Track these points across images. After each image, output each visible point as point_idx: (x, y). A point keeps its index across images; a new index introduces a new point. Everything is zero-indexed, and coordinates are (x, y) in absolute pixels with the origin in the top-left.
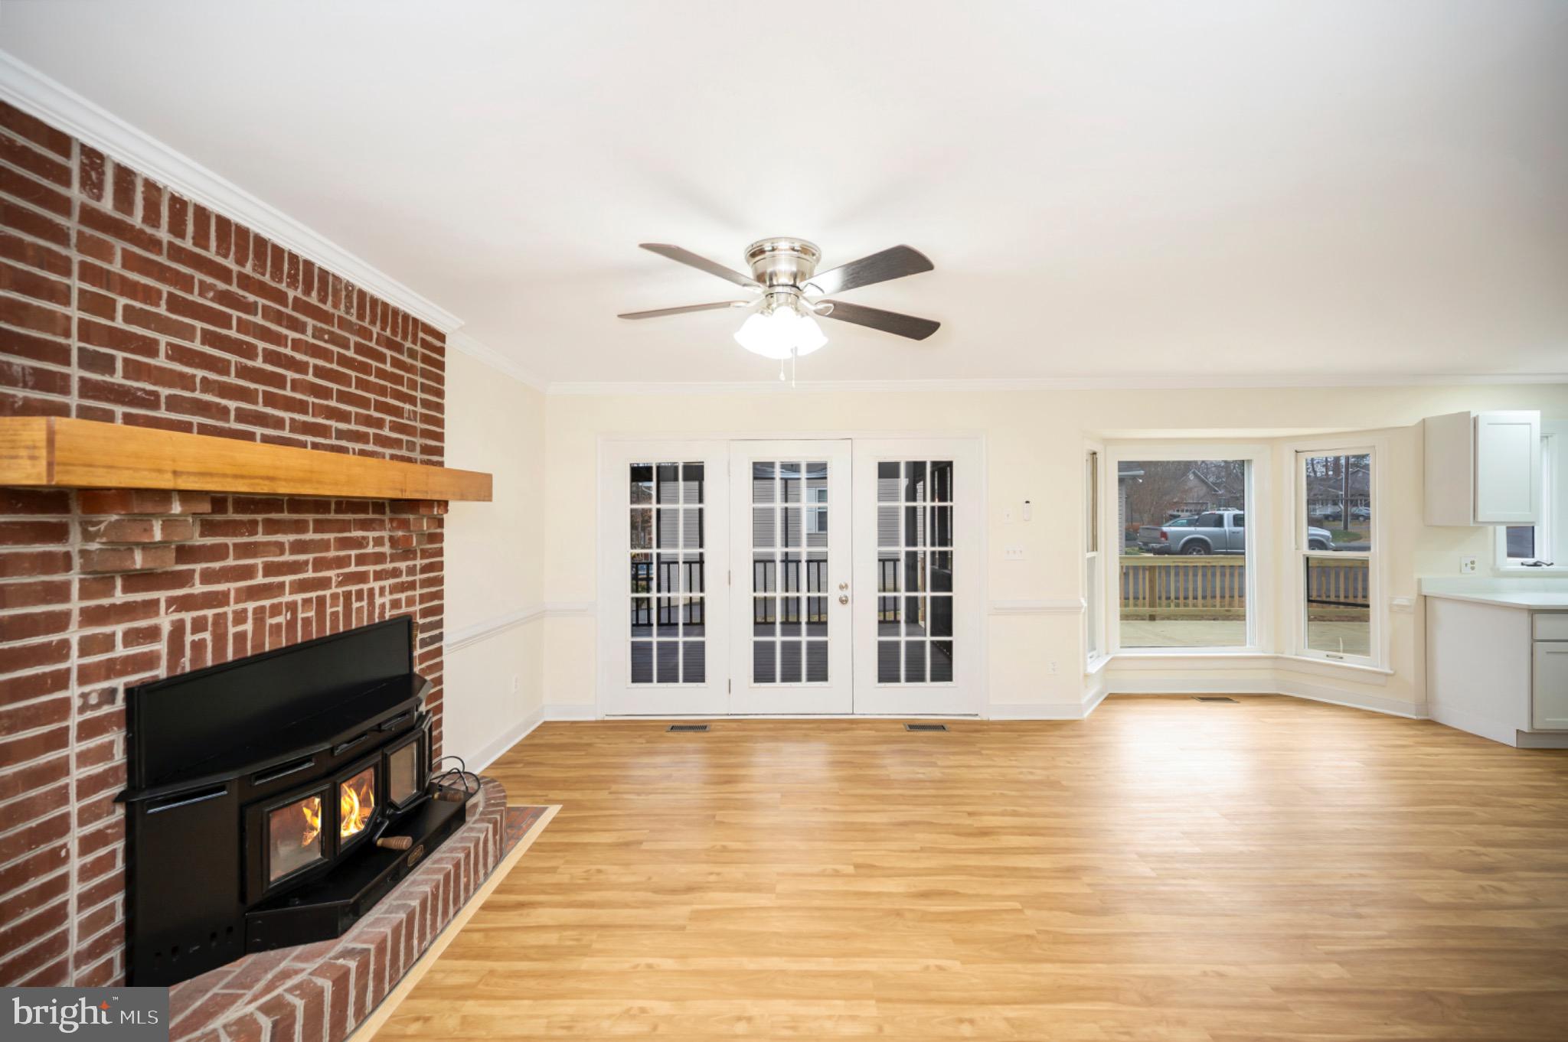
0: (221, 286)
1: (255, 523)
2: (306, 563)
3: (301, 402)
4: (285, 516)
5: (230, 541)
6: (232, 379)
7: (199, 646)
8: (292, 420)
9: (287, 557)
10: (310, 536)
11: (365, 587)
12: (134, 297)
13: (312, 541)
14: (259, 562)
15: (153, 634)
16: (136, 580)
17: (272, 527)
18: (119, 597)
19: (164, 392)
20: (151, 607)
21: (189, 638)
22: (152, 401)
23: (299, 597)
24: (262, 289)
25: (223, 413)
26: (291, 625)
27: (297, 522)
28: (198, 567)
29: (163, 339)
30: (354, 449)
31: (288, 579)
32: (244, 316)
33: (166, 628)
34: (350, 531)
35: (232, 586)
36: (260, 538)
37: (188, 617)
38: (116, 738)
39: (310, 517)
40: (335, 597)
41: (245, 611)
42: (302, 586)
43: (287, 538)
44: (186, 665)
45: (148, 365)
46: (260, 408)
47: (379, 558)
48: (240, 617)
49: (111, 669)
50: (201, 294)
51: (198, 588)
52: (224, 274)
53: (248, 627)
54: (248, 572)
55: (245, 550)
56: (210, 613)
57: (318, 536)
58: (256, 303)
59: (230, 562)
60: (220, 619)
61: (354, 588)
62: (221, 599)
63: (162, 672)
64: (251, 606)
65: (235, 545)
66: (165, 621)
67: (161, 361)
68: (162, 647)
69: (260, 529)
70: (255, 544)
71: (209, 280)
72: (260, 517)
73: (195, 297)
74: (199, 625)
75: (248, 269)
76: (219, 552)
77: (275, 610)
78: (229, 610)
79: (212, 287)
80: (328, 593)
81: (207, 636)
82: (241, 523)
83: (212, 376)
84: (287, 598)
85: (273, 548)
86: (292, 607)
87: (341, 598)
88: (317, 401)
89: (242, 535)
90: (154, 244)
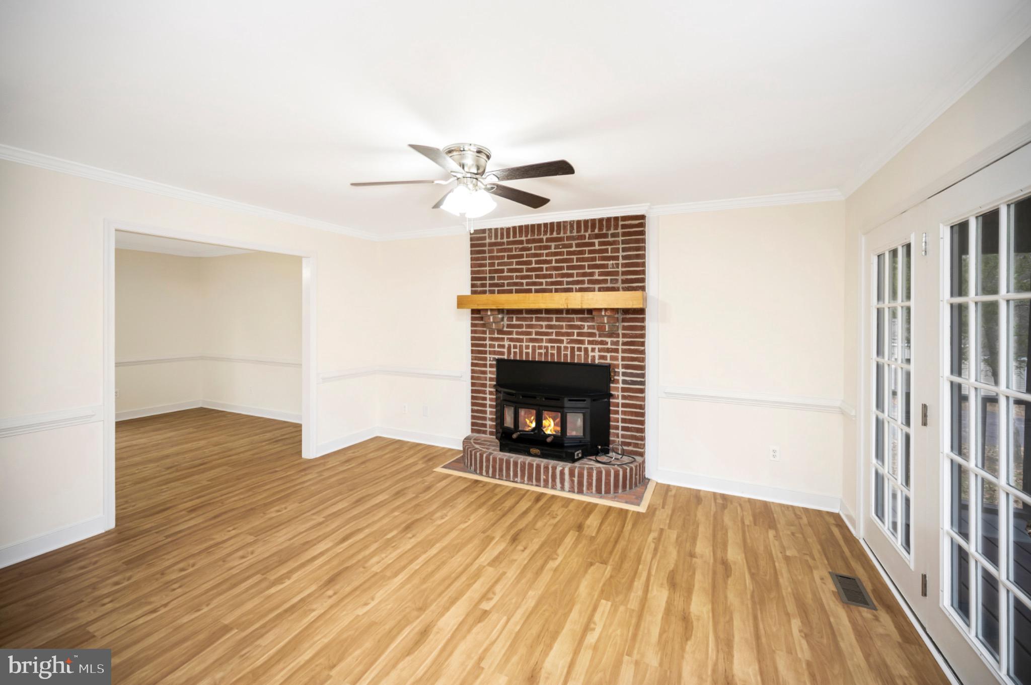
0: (520, 246)
1: (532, 318)
2: (552, 333)
3: (550, 274)
4: (544, 315)
5: (524, 323)
6: (525, 273)
7: (515, 353)
8: (546, 282)
9: (544, 330)
10: (554, 323)
11: (583, 346)
12: (499, 260)
13: (555, 325)
14: (534, 330)
15: (503, 346)
16: (500, 332)
17: (538, 319)
18: (496, 336)
19: (506, 282)
20: (503, 339)
21: (512, 350)
22: (503, 285)
23: (549, 345)
24: (534, 241)
25: (522, 284)
26: (546, 354)
27: (548, 318)
28: (515, 330)
29: (505, 268)
30: (576, 288)
31: (544, 338)
32: (528, 252)
33: (507, 346)
34: (574, 322)
35: (525, 337)
36: (534, 322)
37: (512, 344)
38: (494, 369)
39: (554, 316)
40: (566, 348)
41: (529, 345)
42: (551, 341)
43: (544, 323)
44: (512, 357)
45: (502, 276)
46: (534, 280)
47: (593, 335)
48: (527, 347)
49: (495, 353)
50: (515, 251)
51: (515, 336)
52: (521, 242)
53: (530, 351)
54: (530, 333)
55: (528, 326)
56: (518, 344)
57: (557, 323)
58: (531, 247)
59: (524, 329)
60: (521, 347)
61: (576, 346)
62: (521, 340)
63: (505, 357)
64: (531, 344)
65: (526, 325)
66: (506, 343)
67: (506, 274)
68: (505, 350)
69: (534, 320)
70: (532, 324)
71: (517, 246)
72: (534, 316)
73: (514, 253)
74: (515, 347)
75: (529, 237)
76: (520, 326)
77: (540, 347)
78: (524, 344)
79: (518, 248)
80: (562, 346)
81: (517, 350)
82: (528, 318)
83: (518, 274)
84: (544, 344)
85: (538, 326)
86: (546, 348)
87: (569, 349)
88: (557, 272)
89: (528, 321)
90: (503, 244)
